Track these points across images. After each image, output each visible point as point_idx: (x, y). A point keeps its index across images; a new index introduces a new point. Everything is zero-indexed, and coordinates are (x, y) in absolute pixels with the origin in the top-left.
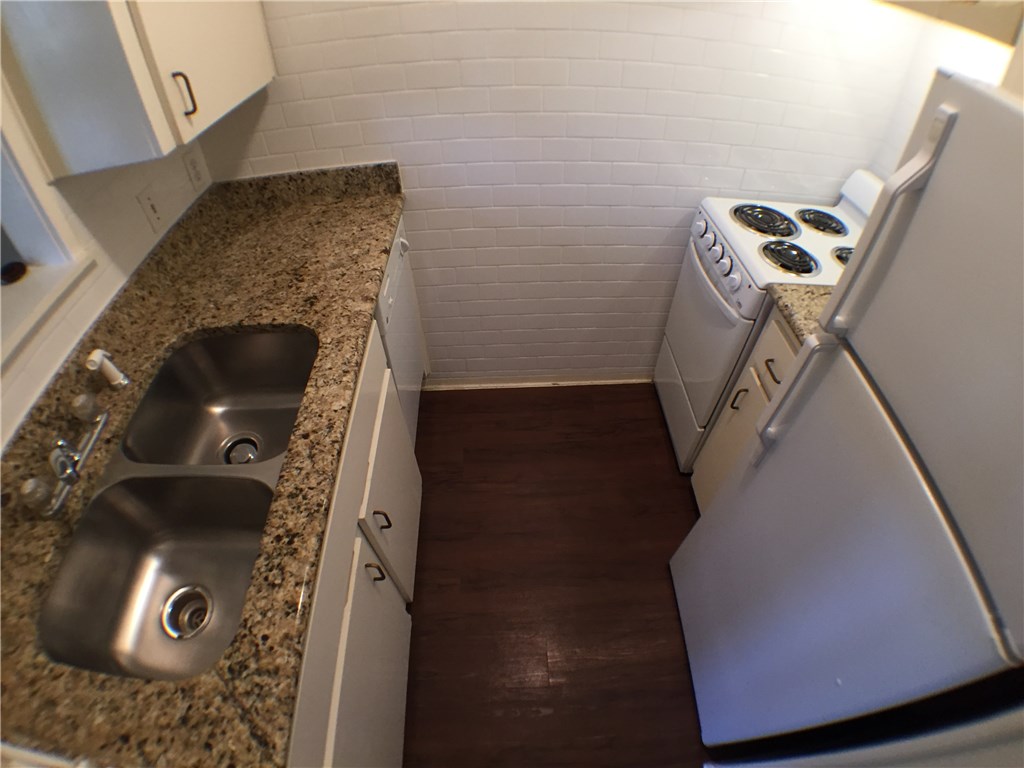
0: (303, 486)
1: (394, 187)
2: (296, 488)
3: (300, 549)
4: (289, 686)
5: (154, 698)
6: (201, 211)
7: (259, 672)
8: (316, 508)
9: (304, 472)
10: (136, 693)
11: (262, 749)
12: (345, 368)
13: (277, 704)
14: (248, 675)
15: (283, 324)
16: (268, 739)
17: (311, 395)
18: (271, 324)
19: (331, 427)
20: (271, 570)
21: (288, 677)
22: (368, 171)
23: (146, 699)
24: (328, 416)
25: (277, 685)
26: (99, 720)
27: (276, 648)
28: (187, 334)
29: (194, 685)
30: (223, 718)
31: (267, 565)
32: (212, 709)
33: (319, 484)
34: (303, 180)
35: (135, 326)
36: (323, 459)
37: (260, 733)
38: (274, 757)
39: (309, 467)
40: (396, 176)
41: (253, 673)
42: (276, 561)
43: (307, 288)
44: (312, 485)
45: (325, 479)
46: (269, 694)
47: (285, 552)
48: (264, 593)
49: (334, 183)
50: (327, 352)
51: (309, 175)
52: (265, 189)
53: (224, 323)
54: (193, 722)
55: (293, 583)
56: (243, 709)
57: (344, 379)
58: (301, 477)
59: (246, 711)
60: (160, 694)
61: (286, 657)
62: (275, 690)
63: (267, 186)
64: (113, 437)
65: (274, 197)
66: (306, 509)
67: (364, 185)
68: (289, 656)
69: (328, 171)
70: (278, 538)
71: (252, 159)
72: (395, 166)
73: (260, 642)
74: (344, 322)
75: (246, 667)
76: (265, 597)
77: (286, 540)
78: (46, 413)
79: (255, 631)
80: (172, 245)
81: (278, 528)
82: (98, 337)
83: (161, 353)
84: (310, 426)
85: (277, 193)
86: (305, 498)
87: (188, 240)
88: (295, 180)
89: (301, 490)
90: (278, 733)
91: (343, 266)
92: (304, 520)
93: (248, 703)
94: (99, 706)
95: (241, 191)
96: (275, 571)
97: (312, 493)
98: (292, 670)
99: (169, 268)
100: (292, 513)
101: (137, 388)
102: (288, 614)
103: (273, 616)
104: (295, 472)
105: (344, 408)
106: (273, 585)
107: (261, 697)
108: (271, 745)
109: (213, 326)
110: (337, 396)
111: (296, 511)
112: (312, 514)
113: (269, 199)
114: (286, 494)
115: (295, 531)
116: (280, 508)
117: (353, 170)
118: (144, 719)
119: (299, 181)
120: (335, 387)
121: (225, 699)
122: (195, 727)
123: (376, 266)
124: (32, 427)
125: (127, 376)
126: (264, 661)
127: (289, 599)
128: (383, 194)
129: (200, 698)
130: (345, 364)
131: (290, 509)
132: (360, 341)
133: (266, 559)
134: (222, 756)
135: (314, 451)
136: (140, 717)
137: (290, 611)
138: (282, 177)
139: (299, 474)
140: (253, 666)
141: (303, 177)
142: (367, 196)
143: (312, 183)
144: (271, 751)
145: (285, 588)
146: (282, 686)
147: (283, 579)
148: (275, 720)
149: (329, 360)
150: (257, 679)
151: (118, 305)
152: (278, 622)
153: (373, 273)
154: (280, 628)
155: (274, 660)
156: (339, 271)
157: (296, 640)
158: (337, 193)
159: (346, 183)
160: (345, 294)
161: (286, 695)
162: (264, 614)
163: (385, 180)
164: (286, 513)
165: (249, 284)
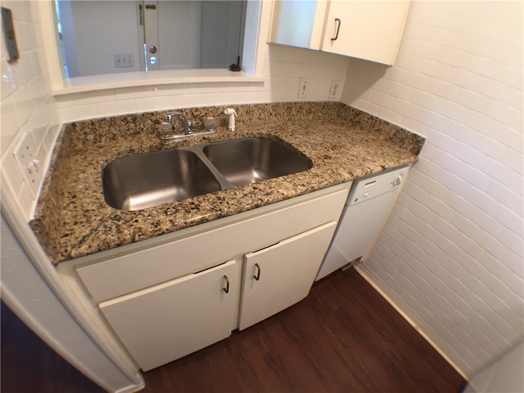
0: (227, 199)
1: (416, 150)
2: (224, 198)
3: (191, 214)
4: (114, 241)
5: (95, 198)
6: (324, 106)
7: (118, 226)
8: (218, 209)
9: (235, 196)
10: (96, 192)
11: (77, 243)
12: (305, 184)
13: (102, 239)
14: (115, 223)
15: (305, 155)
16: (83, 243)
17: (279, 180)
18: (301, 152)
19: (268, 194)
20: (174, 208)
21: (118, 238)
22: (409, 134)
23: (94, 196)
24: (273, 191)
25: (113, 236)
26: (80, 187)
27: (132, 227)
28: (270, 134)
29: (105, 208)
30: (91, 223)
31: (176, 206)
32: (94, 218)
33: (232, 204)
34: (376, 121)
35: (259, 120)
36: (247, 200)
37: (86, 239)
38: (74, 249)
39: (239, 197)
40: (420, 145)
41: (116, 224)
42: (180, 208)
43: (331, 153)
44: (229, 202)
45: (237, 206)
46: (107, 235)
47: (187, 209)
48: (160, 211)
49: (389, 131)
50: (307, 174)
51: (380, 121)
52: (358, 116)
53: (286, 140)
54: (87, 214)
55: (171, 219)
56: (97, 228)
57: (299, 187)
58: (231, 197)
59: (96, 230)
60: (98, 199)
61: (129, 233)
62: (110, 236)
63: (359, 115)
64: (208, 139)
65: (359, 122)
66: (215, 206)
67: (402, 141)
68: (130, 234)
69: (390, 123)
70: (193, 203)
71: (361, 100)
72: (424, 140)
73: (134, 220)
74: (329, 172)
75: (119, 221)
76: (158, 212)
77: (193, 206)
78: (197, 113)
79: (139, 216)
80: (301, 107)
81: (198, 201)
82: (241, 109)
83: (255, 132)
84: (262, 187)
85: (362, 121)
86: (220, 203)
87: (309, 112)
88: (373, 119)
89: (224, 200)
90: (87, 246)
91: (357, 158)
92: (208, 208)
93: (101, 228)
94: (86, 184)
95: (348, 111)
96: (174, 210)
97: (225, 204)
98: (123, 239)
99: (292, 114)
100: (210, 202)
101: (233, 134)
102: (153, 224)
103: (149, 219)
104: (232, 193)
105: (283, 194)
106: (166, 212)
107: (105, 232)
108: (80, 246)
109: (281, 138)
110: (287, 189)
111: (211, 203)
112: (214, 209)
113: (356, 122)
114: (218, 196)
115: (200, 207)
116: (209, 197)
117: (402, 129)
118: (84, 199)
119: (374, 121)
120: (291, 185)
121: (100, 220)
122: (84, 215)
123: (371, 168)
124: (189, 112)
125: (236, 128)
126: (124, 226)
127: (161, 221)
128: (408, 151)
129: (99, 212)
130: (308, 183)
131: (211, 200)
132: (326, 183)
133: (179, 204)
134: (72, 230)
135: (249, 195)
136: (85, 197)
137: (155, 224)
138: (368, 115)
139: (233, 195)
140: (120, 223)
141: (377, 120)
142: (400, 147)
143: (379, 125)
144: (77, 247)
145: (167, 217)
146: (113, 237)
147: (171, 215)
148: (94, 242)
149: (304, 177)
150: (114, 227)
151: (258, 107)
152: (147, 222)
153: (366, 168)
154: (144, 224)
155: (126, 229)
156: (353, 158)
157: (140, 234)
158: (387, 137)
159: (394, 135)
160: (344, 166)
161: (108, 242)
162: (149, 215)
163: (415, 144)
164: (208, 200)
165: (312, 137)
